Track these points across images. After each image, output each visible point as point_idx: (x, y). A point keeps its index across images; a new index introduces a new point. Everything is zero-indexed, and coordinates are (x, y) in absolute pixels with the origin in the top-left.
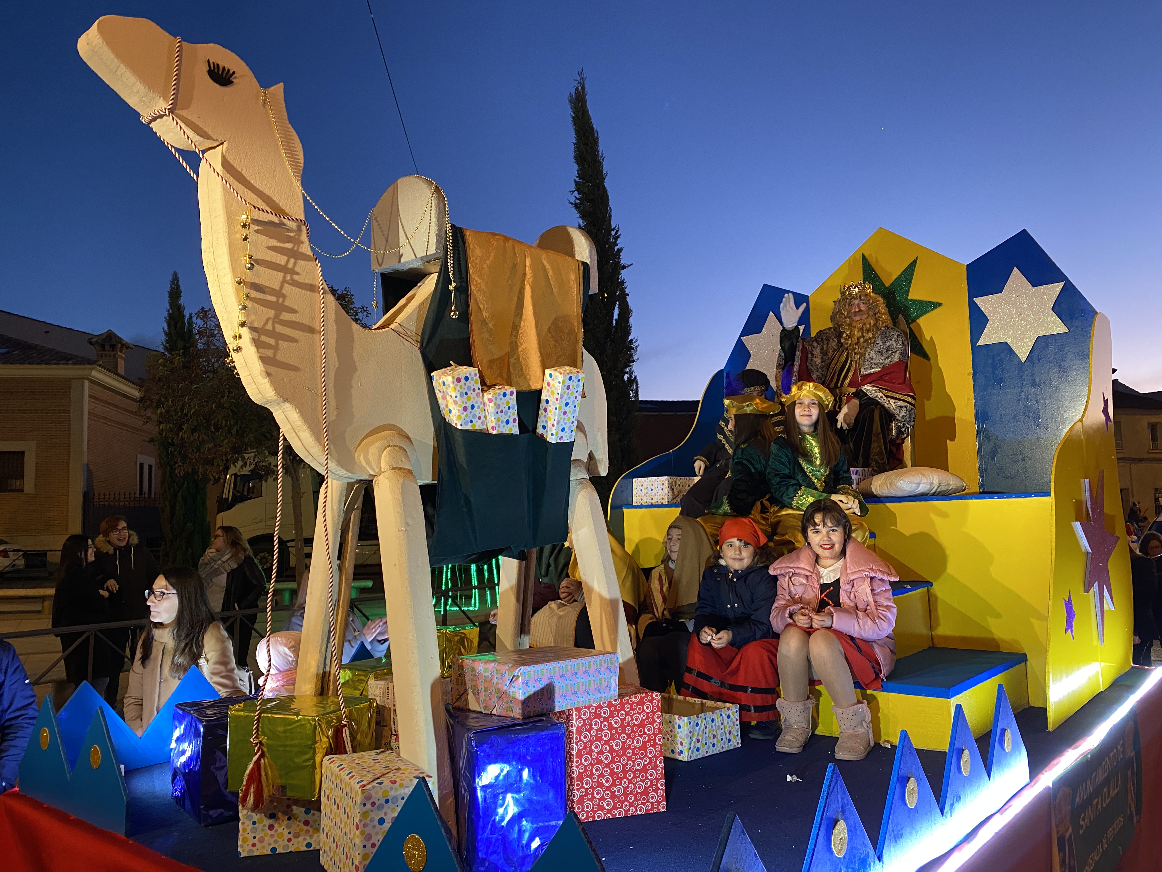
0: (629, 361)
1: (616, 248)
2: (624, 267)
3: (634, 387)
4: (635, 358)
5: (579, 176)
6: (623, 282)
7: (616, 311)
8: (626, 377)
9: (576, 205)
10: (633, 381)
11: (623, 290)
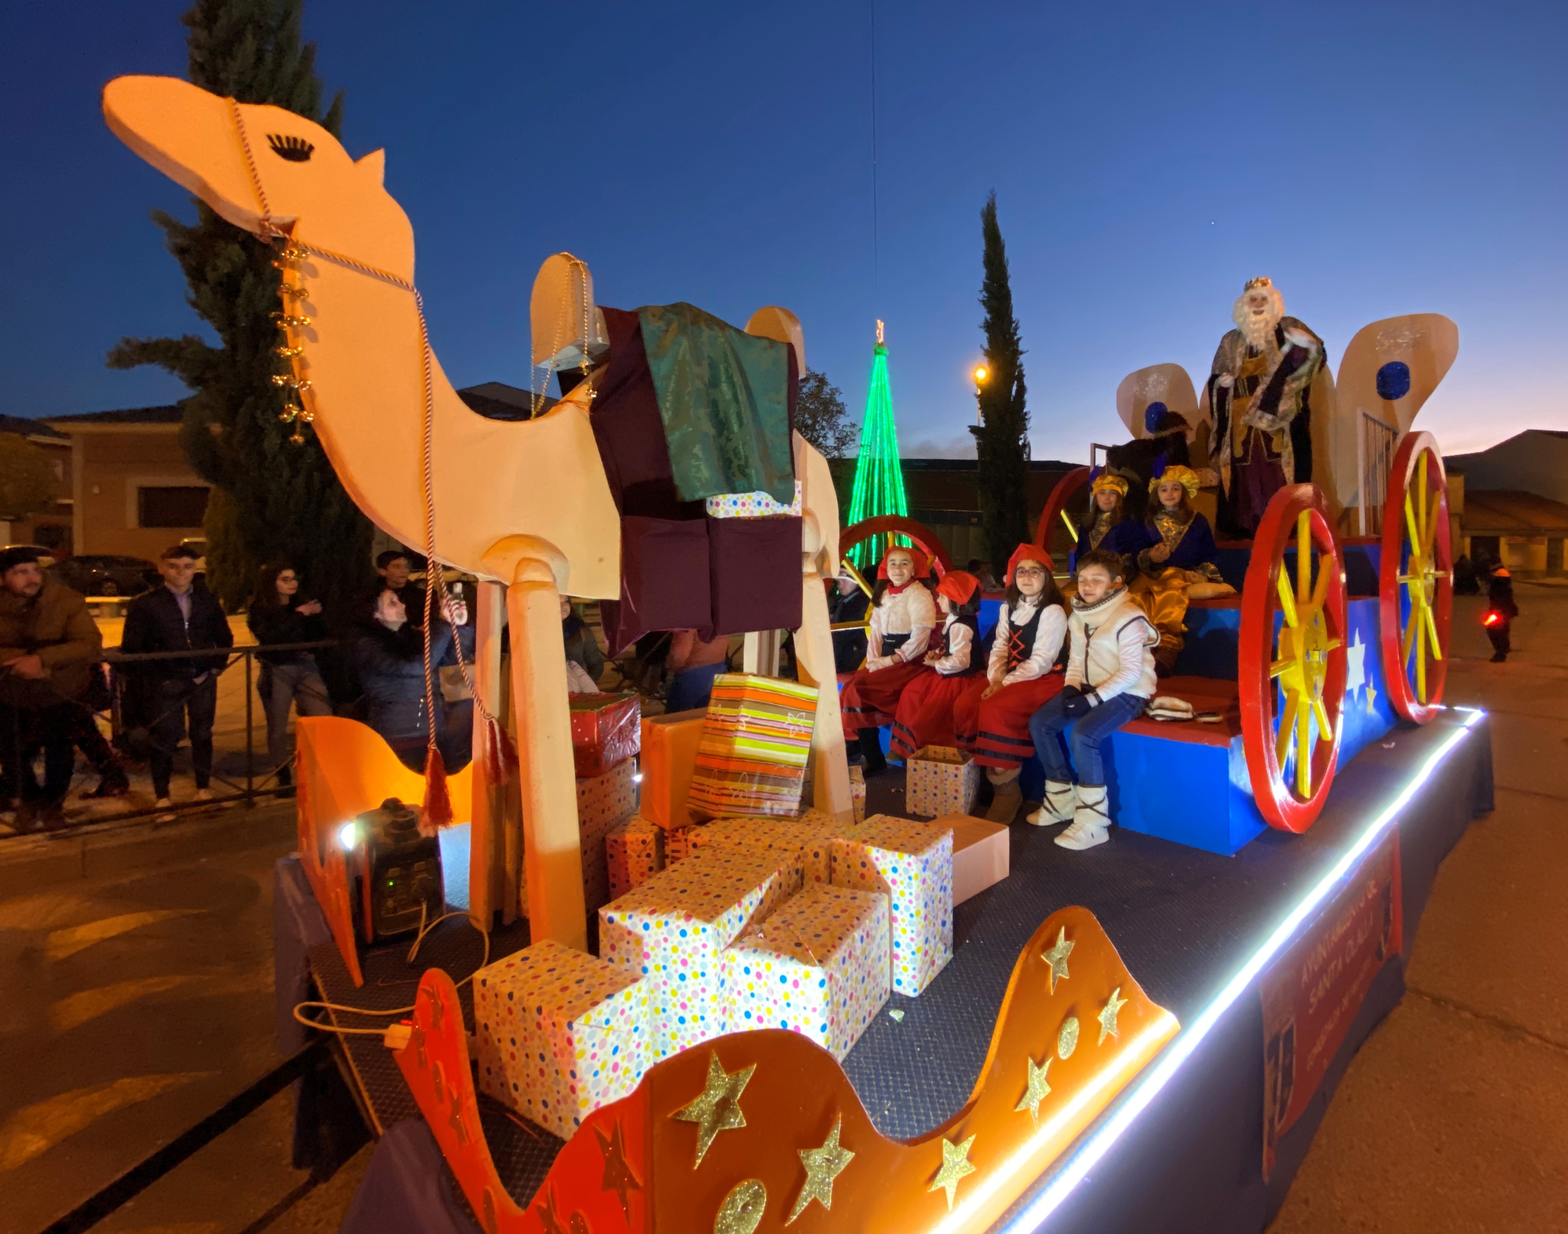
0: (1023, 429)
1: (1016, 338)
2: (1022, 353)
3: (1027, 450)
4: (1028, 426)
5: (987, 278)
6: (1021, 365)
7: (1014, 388)
8: (1021, 443)
9: (984, 302)
10: (1026, 445)
11: (1021, 372)
